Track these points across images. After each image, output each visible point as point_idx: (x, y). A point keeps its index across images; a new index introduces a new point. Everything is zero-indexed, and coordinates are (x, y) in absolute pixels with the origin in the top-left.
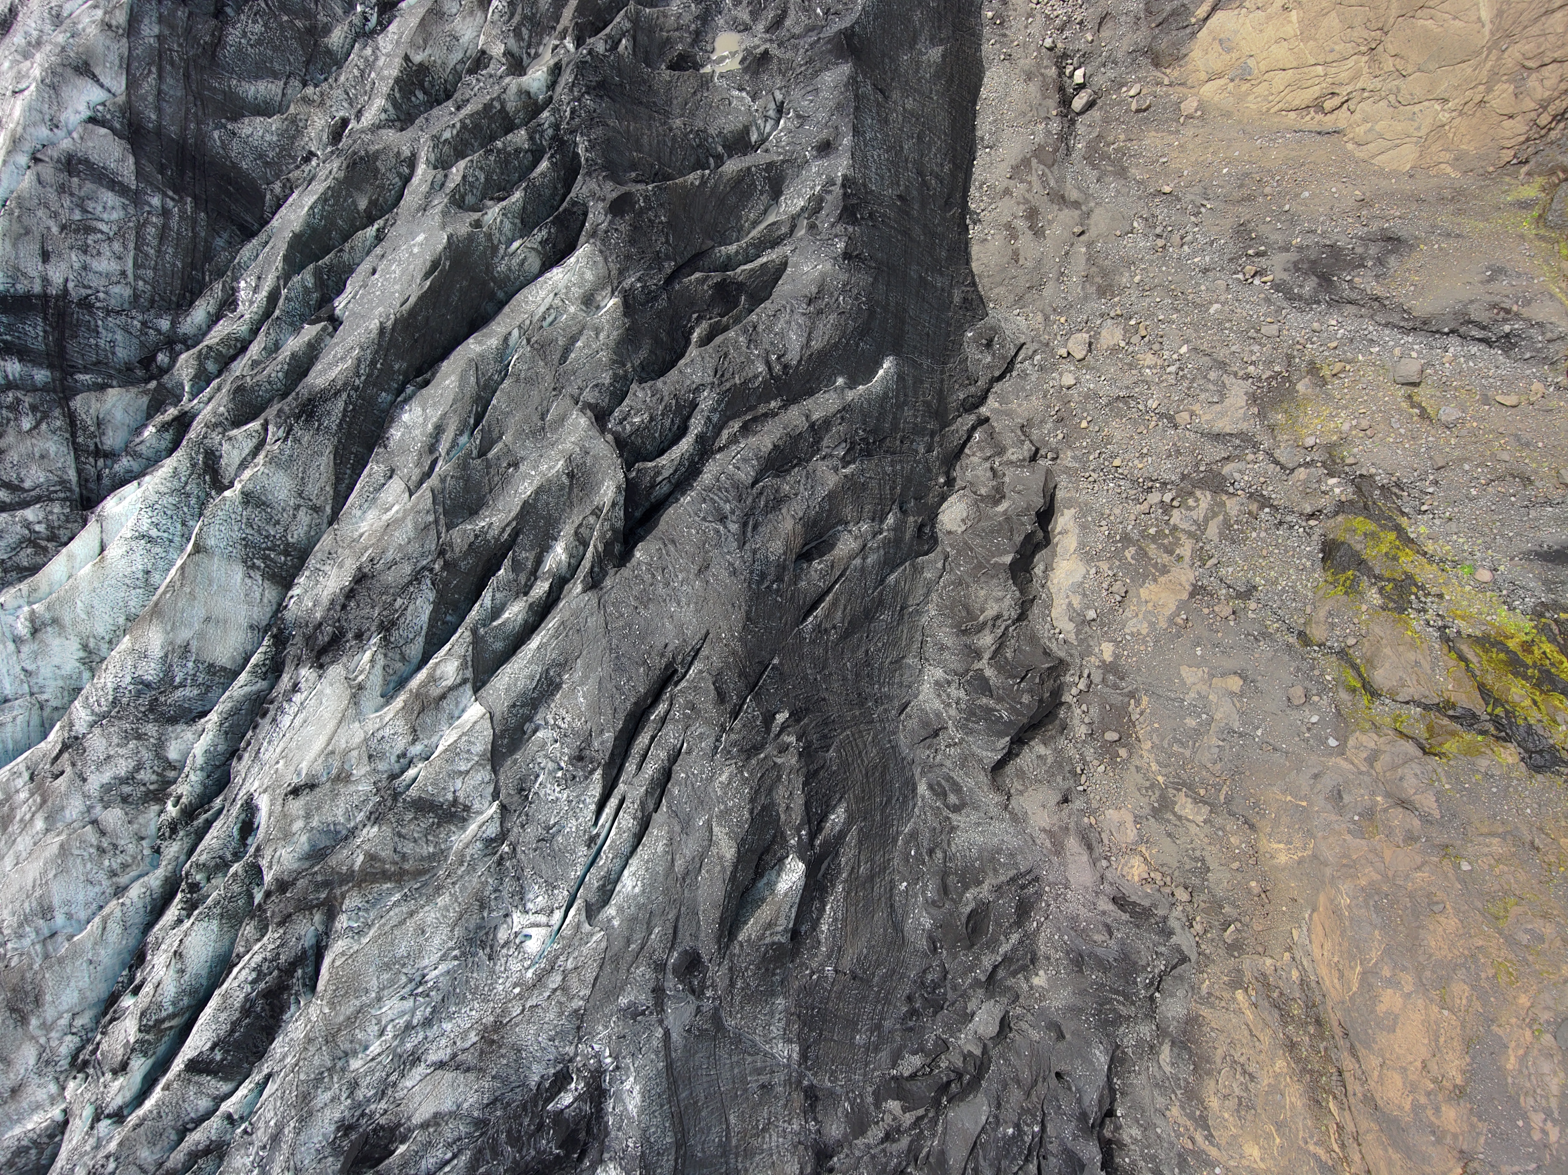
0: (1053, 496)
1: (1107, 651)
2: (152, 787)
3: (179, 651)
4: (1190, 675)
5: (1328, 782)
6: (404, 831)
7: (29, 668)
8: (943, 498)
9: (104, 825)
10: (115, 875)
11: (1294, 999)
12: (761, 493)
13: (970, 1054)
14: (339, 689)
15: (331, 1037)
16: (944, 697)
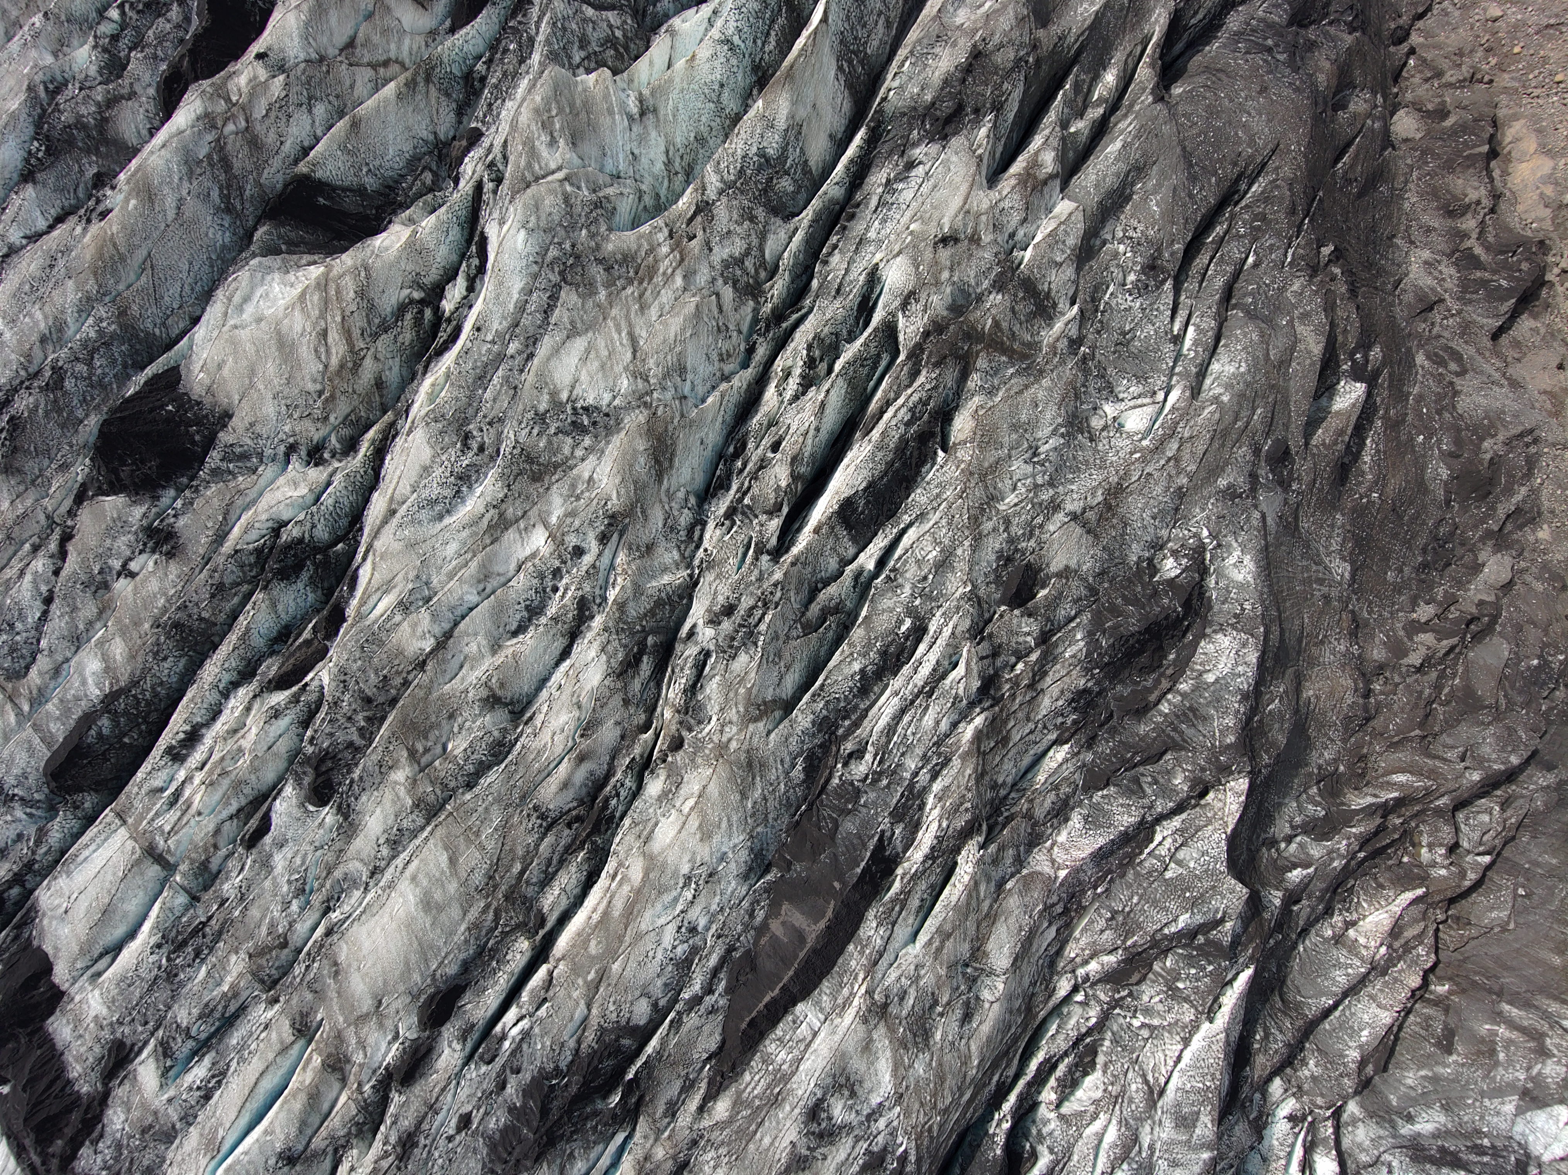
0: (1496, 111)
2: (751, 281)
3: (796, 129)
6: (1017, 308)
7: (636, 151)
9: (722, 300)
10: (723, 360)
12: (1296, 35)
13: (1481, 603)
14: (965, 157)
15: (983, 477)
16: (1436, 273)
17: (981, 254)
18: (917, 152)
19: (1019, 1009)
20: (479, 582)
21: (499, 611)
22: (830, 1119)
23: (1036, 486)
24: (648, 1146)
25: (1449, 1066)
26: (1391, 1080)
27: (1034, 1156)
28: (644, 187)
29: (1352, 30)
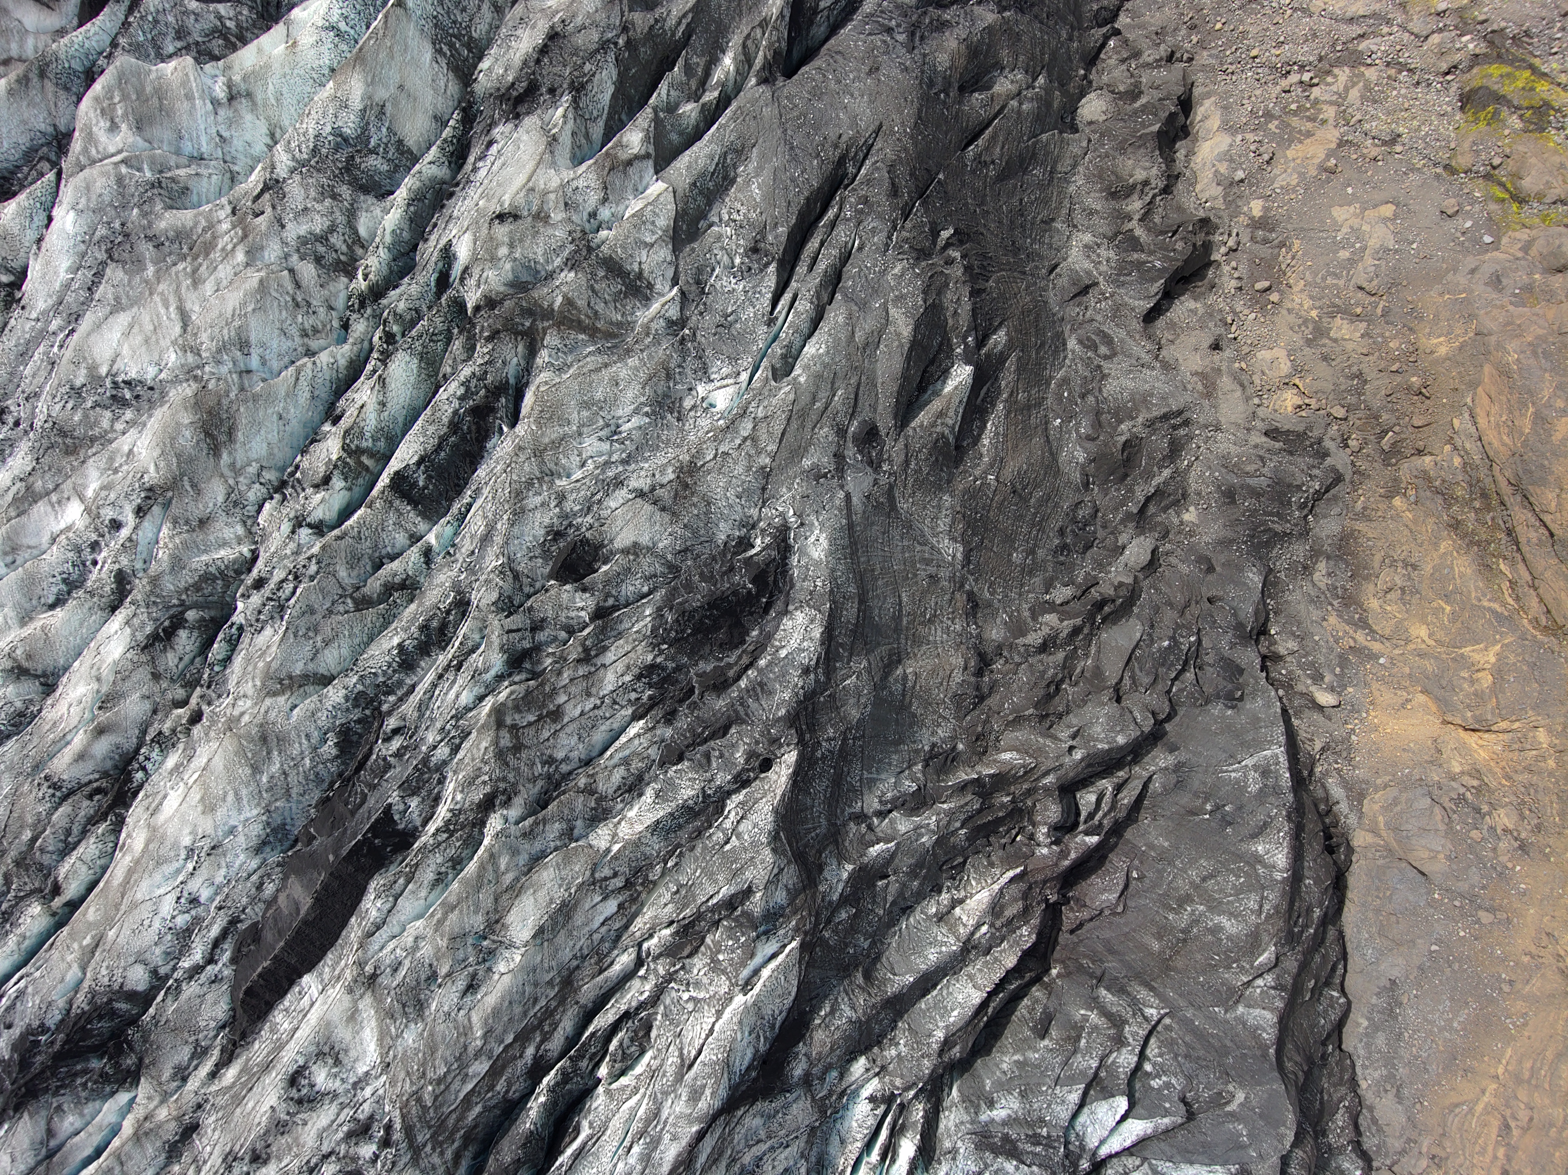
0: (1191, 90)
1: (1256, 208)
2: (342, 258)
3: (376, 109)
4: (1340, 213)
5: (1487, 269)
6: (596, 287)
7: (225, 134)
8: (1082, 95)
9: (299, 276)
10: (307, 335)
11: (1457, 483)
12: (925, 13)
13: (1121, 584)
14: (536, 135)
15: (538, 453)
16: (1094, 256)
17: (550, 231)
18: (497, 132)
19: (550, 983)
20: (6, 554)
21: (29, 584)
22: (312, 1086)
23: (607, 464)
24: (151, 1106)
25: (1037, 1051)
26: (991, 1064)
27: (577, 1131)
28: (236, 168)
29: (1002, 9)
